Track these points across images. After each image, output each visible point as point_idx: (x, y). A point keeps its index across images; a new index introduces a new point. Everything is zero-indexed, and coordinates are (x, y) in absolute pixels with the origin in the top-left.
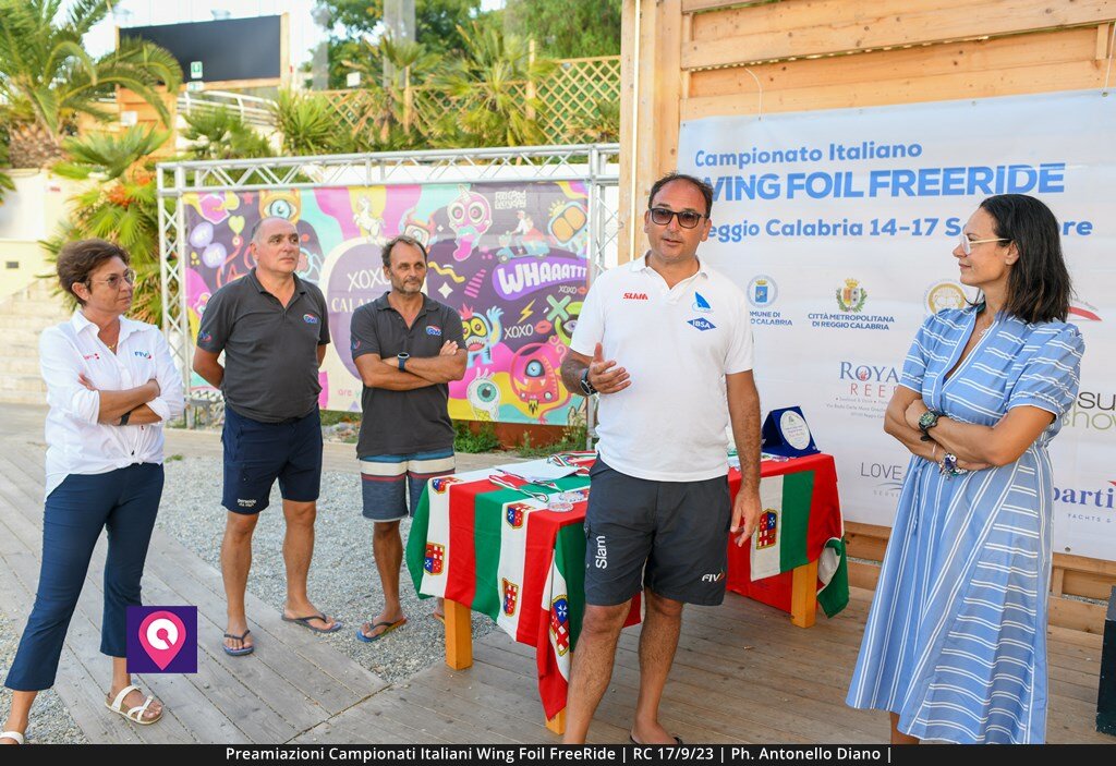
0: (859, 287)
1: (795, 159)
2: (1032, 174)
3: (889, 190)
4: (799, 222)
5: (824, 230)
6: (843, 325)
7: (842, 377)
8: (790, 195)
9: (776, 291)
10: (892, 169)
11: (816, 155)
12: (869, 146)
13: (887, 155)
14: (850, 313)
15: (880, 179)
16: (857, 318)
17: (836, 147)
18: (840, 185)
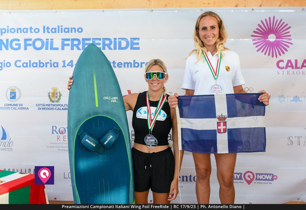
0: (58, 91)
1: (27, 32)
2: (127, 42)
3: (70, 47)
4: (30, 61)
5: (42, 65)
6: (52, 109)
7: (53, 133)
8: (25, 49)
9: (20, 94)
10: (70, 38)
11: (37, 31)
12: (60, 28)
13: (68, 32)
14: (54, 103)
15: (66, 42)
16: (58, 105)
17: (46, 27)
18: (48, 45)
